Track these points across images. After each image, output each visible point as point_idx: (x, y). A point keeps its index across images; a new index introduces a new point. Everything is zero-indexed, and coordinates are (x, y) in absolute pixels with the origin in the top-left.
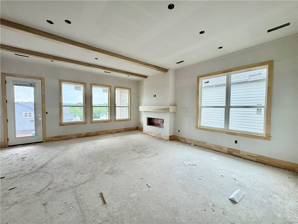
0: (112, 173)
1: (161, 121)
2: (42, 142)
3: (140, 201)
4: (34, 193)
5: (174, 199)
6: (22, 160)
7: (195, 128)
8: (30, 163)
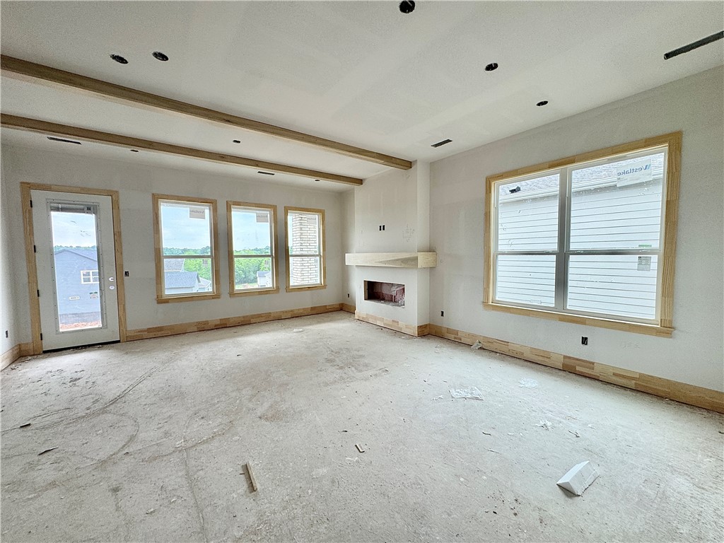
0: (275, 416)
1: (398, 289)
2: (118, 342)
3: (337, 485)
4: (94, 462)
5: (419, 484)
6: (71, 384)
7: (481, 307)
8: (88, 391)
